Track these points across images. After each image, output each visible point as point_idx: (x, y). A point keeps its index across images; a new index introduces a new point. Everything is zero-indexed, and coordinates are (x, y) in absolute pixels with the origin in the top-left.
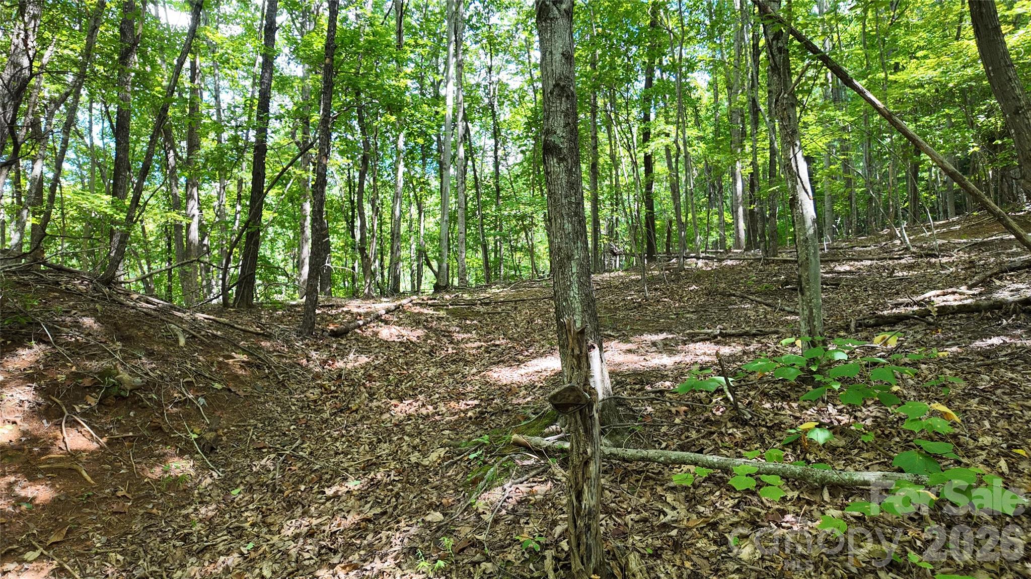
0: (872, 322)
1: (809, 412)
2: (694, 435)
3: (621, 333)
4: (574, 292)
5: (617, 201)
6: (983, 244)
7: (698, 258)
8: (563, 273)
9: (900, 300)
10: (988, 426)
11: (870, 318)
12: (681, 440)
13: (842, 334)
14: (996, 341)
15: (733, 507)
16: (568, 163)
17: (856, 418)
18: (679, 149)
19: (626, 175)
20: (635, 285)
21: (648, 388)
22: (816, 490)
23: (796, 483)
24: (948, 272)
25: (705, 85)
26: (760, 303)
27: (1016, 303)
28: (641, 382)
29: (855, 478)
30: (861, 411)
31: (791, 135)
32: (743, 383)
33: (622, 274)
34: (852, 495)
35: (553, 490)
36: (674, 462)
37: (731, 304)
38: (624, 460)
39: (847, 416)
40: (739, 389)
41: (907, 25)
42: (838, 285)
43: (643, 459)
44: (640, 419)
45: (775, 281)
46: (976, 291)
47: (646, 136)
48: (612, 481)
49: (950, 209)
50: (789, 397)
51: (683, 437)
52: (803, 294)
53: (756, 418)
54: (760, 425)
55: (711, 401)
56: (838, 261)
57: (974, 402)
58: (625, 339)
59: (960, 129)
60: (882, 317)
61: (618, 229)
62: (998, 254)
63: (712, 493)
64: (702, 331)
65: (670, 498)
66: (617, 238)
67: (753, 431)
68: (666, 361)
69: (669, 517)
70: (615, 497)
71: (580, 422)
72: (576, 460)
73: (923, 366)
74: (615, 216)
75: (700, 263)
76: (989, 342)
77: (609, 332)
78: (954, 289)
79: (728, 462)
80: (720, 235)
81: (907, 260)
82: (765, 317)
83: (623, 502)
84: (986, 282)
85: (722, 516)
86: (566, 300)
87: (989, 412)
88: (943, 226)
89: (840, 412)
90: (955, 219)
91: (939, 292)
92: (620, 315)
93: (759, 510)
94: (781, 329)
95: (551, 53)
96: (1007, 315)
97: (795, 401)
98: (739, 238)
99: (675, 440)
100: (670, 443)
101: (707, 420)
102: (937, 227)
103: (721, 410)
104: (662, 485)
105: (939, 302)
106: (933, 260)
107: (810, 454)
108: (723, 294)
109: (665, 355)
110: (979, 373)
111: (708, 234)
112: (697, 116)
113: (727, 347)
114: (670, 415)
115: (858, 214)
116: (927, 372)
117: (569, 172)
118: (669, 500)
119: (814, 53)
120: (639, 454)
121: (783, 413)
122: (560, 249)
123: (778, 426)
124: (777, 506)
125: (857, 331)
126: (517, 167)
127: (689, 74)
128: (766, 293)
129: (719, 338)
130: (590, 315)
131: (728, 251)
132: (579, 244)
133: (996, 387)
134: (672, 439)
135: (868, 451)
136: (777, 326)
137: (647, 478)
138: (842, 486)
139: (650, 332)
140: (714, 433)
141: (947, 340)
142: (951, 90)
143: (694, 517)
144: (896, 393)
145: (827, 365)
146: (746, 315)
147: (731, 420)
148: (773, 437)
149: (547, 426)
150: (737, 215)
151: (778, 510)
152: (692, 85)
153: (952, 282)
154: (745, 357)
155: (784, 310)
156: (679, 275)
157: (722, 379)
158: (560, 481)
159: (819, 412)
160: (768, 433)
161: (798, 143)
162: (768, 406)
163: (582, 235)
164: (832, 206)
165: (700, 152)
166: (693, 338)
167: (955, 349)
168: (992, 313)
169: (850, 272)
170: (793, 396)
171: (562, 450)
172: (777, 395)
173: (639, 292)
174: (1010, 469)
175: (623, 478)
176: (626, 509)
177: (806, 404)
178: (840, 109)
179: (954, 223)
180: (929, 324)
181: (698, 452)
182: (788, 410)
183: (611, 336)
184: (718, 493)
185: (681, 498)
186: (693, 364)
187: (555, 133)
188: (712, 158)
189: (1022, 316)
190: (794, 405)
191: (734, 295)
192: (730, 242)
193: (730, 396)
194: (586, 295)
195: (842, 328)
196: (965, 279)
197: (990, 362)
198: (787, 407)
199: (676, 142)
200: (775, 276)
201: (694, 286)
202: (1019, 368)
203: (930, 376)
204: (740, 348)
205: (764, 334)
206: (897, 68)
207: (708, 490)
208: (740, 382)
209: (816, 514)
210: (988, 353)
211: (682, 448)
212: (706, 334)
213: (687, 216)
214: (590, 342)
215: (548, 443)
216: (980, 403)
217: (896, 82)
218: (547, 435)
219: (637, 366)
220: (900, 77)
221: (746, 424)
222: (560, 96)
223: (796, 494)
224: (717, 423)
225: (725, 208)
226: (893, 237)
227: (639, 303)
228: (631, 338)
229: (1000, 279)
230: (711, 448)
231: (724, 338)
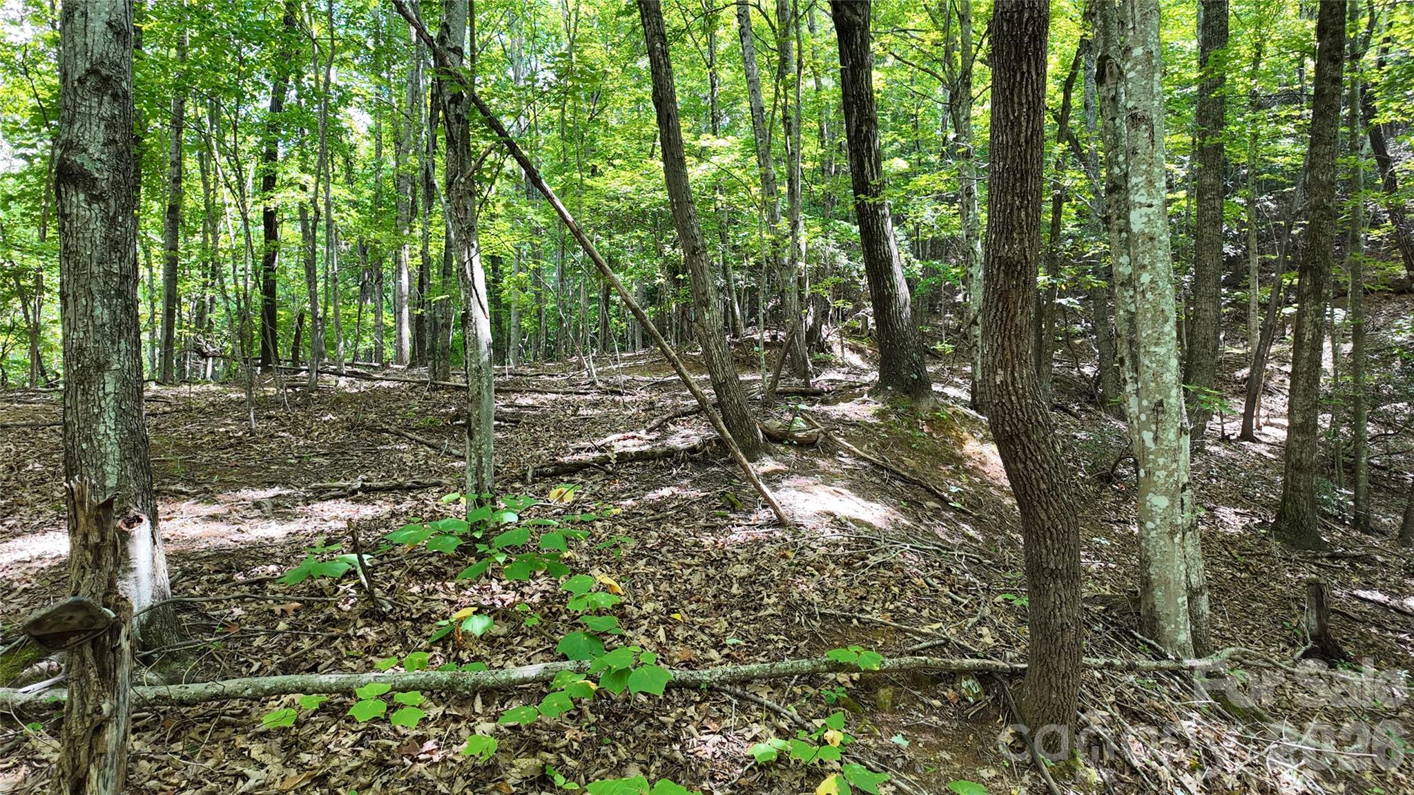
0: (551, 470)
1: (468, 593)
2: (306, 644)
3: (200, 488)
4: (107, 427)
5: (214, 271)
6: (663, 383)
7: (341, 375)
8: (85, 393)
9: (582, 444)
10: (652, 591)
11: (550, 466)
12: (285, 655)
13: (517, 485)
14: (666, 492)
15: (353, 746)
16: (108, 206)
17: (522, 595)
18: (318, 213)
19: (232, 233)
20: (235, 410)
21: (239, 577)
22: (465, 701)
23: (443, 694)
24: (630, 413)
25: (363, 130)
26: (421, 443)
27: (685, 450)
28: (229, 569)
29: (513, 677)
30: (528, 585)
31: (466, 231)
32: (386, 559)
33: (213, 388)
34: (509, 698)
35: (30, 781)
36: (269, 693)
37: (382, 444)
38: (182, 703)
39: (513, 593)
40: (379, 568)
41: (606, 124)
42: (517, 422)
43: (215, 697)
44: (219, 629)
45: (444, 415)
46: (653, 436)
47: (269, 182)
48: (156, 743)
49: (638, 341)
50: (445, 574)
51: (289, 650)
52: (471, 438)
53: (398, 609)
54: (403, 618)
55: (337, 589)
56: (520, 392)
57: (641, 563)
58: (208, 497)
59: (648, 254)
60: (562, 464)
61: (213, 316)
62: (675, 396)
63: (324, 729)
64: (336, 484)
65: (256, 750)
66: (210, 330)
67: (393, 628)
68: (276, 531)
69: (251, 782)
70: (159, 769)
71: (90, 659)
72: (76, 726)
73: (598, 524)
74: (209, 293)
75: (343, 382)
76: (661, 493)
77: (179, 487)
78: (633, 433)
79: (351, 681)
80: (376, 343)
81: (593, 397)
82: (426, 463)
83: (171, 774)
84: (661, 427)
85: (335, 762)
86: (88, 439)
87: (654, 574)
88: (630, 358)
89: (506, 588)
90: (641, 352)
91: (620, 436)
92: (203, 457)
93: (390, 743)
94: (445, 480)
95: (85, 14)
96: (677, 464)
97: (452, 578)
98: (401, 350)
99: (275, 657)
100: (267, 662)
101: (330, 620)
102: (624, 360)
103: (351, 601)
104: (245, 732)
105: (618, 448)
106: (617, 398)
107: (464, 650)
108: (372, 429)
109: (273, 523)
110: (649, 529)
111: (358, 339)
112: (349, 170)
113: (370, 507)
114: (270, 619)
115: (547, 335)
116: (601, 531)
117: (111, 221)
118: (254, 754)
119: (500, 135)
120: (210, 690)
121: (435, 597)
122: (81, 350)
123: (427, 618)
124: (415, 733)
125: (534, 482)
126: (12, 180)
127: (341, 109)
128: (430, 430)
129: (360, 493)
130: (137, 466)
131: (385, 366)
132: (123, 345)
133: (662, 545)
134: (271, 656)
135: (531, 637)
136: (441, 475)
137: (221, 726)
138: (498, 689)
139: (252, 486)
140: (336, 638)
141: (623, 492)
142: (644, 211)
143: (293, 772)
144: (569, 559)
145: (494, 529)
146: (401, 460)
147: (363, 616)
148: (419, 633)
149: (28, 664)
150: (400, 318)
151: (416, 737)
152: (345, 125)
153: (633, 424)
154: (394, 520)
155: (450, 454)
156: (309, 397)
157: (354, 557)
158: (47, 761)
159: (481, 591)
160: (413, 628)
161: (475, 243)
162: (416, 589)
163: (129, 331)
164: (519, 321)
165: (350, 221)
166: (321, 495)
167: (629, 502)
168: (665, 461)
169: (533, 407)
170: (451, 571)
171: (58, 705)
172: (430, 572)
173: (240, 420)
174: (667, 637)
175: (178, 733)
176: (177, 785)
177: (465, 582)
178: (534, 206)
179: (639, 357)
180: (608, 473)
181: (309, 671)
182: (443, 591)
183: (182, 493)
184: (333, 729)
185: (274, 747)
186: (316, 535)
187: (85, 150)
188: (368, 234)
189: (689, 464)
190: (451, 585)
191: (387, 431)
192: (389, 353)
193: (364, 580)
194: (131, 432)
195: (517, 478)
196: (644, 422)
197: (658, 516)
198: (441, 589)
199: (313, 201)
200: (444, 406)
201: (330, 416)
202: (683, 522)
203: (604, 536)
204: (387, 508)
205: (422, 487)
206: (594, 172)
207: (319, 726)
208: (381, 558)
209: (464, 733)
210: (657, 507)
211: (286, 669)
212: (341, 488)
213: (326, 310)
214: (133, 511)
215: (27, 697)
216: (648, 564)
217: (591, 188)
218: (27, 682)
219: (224, 541)
220: (598, 183)
221: (384, 620)
222: (99, 91)
223: (440, 710)
224: (343, 622)
225: (385, 305)
226: (580, 367)
227: (239, 438)
228: (219, 496)
229: (674, 423)
230: (329, 662)
231: (368, 493)
